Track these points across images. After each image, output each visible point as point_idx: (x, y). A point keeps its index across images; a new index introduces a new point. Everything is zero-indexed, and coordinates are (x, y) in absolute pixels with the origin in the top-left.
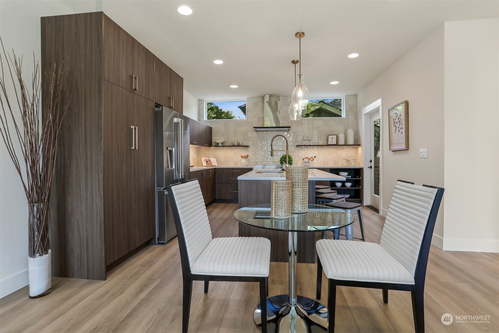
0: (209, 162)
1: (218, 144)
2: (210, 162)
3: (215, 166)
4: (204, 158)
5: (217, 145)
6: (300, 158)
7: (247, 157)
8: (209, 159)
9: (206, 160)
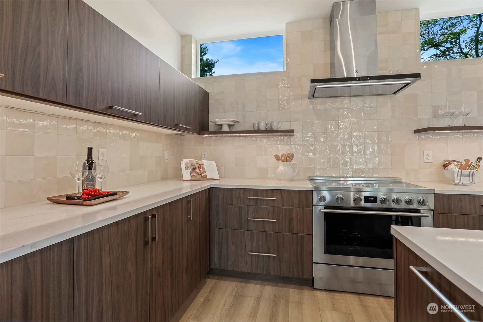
0: (198, 170)
1: (221, 128)
2: (202, 171)
3: (212, 179)
4: (187, 160)
5: (219, 131)
6: (426, 161)
7: (288, 158)
8: (200, 162)
9: (192, 165)
